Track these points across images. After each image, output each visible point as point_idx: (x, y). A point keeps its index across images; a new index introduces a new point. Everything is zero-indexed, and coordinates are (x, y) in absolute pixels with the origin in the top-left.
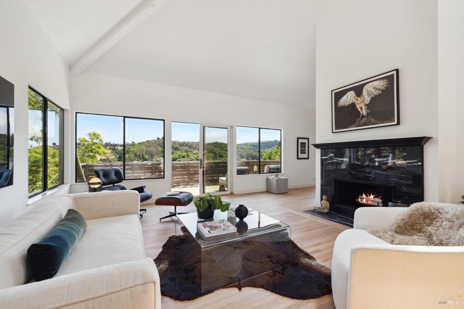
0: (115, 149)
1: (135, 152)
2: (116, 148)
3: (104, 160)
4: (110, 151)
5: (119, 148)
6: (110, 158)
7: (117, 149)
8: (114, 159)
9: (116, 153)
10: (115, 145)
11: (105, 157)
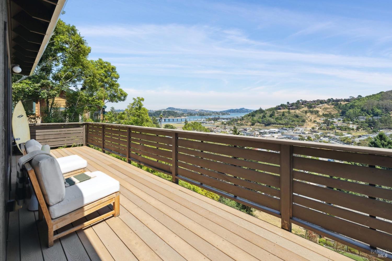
0: (338, 105)
1: (362, 106)
2: (339, 103)
3: (326, 114)
4: (333, 106)
5: (342, 103)
6: (333, 113)
7: (341, 104)
8: (337, 114)
9: (339, 108)
10: (338, 101)
11: (328, 112)
